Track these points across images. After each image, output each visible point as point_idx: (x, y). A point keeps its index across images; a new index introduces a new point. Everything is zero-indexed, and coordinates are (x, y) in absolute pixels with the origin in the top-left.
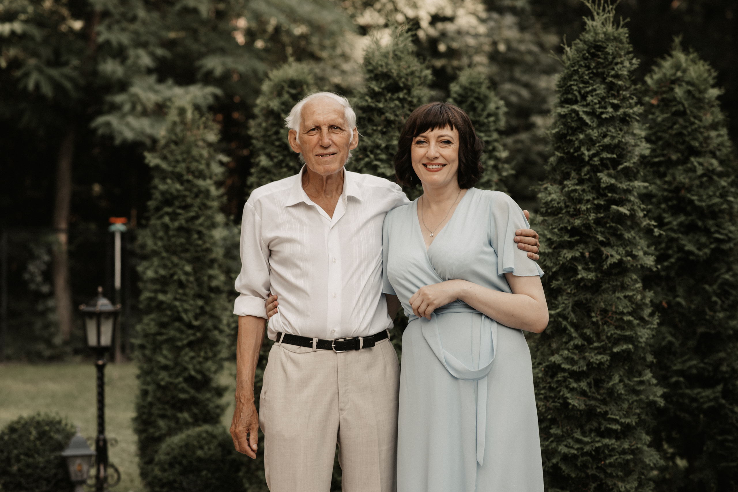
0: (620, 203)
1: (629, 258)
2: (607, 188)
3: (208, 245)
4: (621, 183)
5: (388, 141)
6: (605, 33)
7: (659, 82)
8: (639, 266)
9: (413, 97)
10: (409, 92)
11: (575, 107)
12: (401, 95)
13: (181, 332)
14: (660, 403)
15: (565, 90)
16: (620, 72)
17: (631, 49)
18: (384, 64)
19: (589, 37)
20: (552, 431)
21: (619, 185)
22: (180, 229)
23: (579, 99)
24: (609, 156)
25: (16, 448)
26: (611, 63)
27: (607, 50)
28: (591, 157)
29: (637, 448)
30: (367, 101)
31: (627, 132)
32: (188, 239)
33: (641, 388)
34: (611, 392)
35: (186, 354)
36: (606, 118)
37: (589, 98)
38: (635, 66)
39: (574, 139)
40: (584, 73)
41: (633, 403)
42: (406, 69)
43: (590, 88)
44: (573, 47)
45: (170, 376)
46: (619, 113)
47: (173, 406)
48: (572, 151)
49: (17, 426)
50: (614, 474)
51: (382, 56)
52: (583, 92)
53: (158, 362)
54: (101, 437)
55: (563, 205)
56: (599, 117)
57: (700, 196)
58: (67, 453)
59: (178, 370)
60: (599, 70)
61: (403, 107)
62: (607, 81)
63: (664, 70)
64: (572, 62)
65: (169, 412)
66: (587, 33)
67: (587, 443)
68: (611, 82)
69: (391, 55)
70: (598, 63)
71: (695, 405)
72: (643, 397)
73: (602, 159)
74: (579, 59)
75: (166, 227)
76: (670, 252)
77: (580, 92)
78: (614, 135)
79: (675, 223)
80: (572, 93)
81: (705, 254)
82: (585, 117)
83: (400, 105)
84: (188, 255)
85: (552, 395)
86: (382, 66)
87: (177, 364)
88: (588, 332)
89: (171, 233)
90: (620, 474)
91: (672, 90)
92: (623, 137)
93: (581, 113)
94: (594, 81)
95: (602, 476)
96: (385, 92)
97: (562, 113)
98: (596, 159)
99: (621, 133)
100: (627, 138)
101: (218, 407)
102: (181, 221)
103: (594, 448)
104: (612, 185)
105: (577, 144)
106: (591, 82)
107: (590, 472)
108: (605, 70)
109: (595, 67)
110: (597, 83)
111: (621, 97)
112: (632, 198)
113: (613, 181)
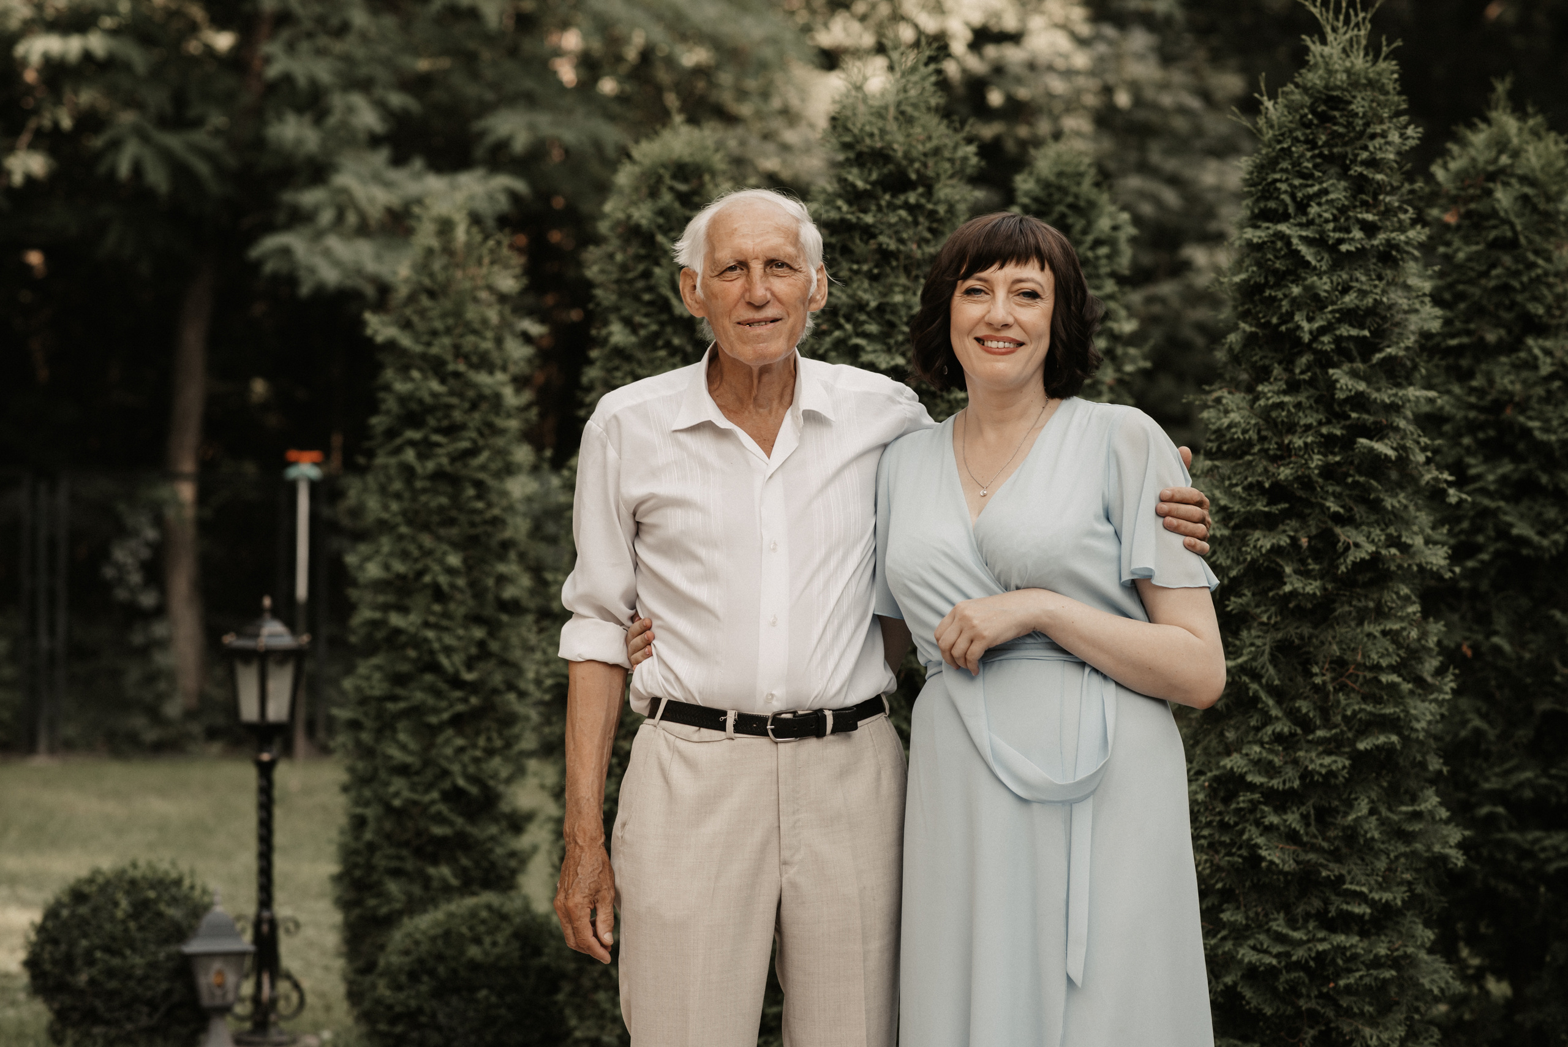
0: (1377, 432)
1: (1393, 551)
2: (1347, 400)
3: (496, 511)
4: (1378, 390)
5: (884, 295)
6: (1348, 72)
7: (1461, 177)
8: (1415, 568)
9: (936, 203)
10: (929, 192)
11: (1283, 227)
12: (912, 198)
13: (438, 694)
14: (1454, 860)
15: (1263, 191)
16: (1379, 155)
17: (1404, 106)
18: (876, 131)
19: (1314, 78)
20: (1225, 916)
21: (1375, 395)
22: (439, 475)
23: (1291, 210)
24: (1354, 332)
25: (85, 935)
26: (1361, 134)
27: (1353, 107)
28: (1316, 335)
29: (1406, 956)
30: (839, 209)
31: (1392, 283)
32: (455, 498)
33: (1417, 827)
34: (1351, 835)
35: (447, 742)
36: (1348, 252)
37: (1314, 210)
38: (1412, 143)
39: (1280, 295)
40: (1302, 155)
41: (1397, 858)
42: (923, 143)
43: (1316, 188)
44: (1280, 100)
45: (413, 788)
46: (1376, 242)
47: (418, 852)
48: (1275, 320)
49: (86, 889)
50: (1356, 1010)
51: (872, 114)
52: (1300, 195)
53: (390, 758)
54: (266, 914)
55: (1255, 437)
56: (1333, 249)
57: (1547, 421)
58: (193, 947)
59: (429, 774)
60: (1336, 150)
61: (916, 223)
62: (1352, 172)
63: (1473, 152)
64: (1277, 133)
65: (410, 865)
66: (1309, 71)
67: (1301, 943)
68: (1361, 174)
69: (892, 111)
70: (1334, 135)
71: (1528, 865)
72: (1418, 846)
73: (1338, 340)
74: (1292, 126)
75: (408, 472)
76: (1480, 539)
77: (1293, 196)
78: (1365, 287)
79: (1491, 478)
80: (1277, 198)
81: (1555, 543)
82: (1303, 249)
83: (910, 219)
84: (454, 532)
85: (1226, 839)
86: (872, 135)
87: (427, 763)
88: (1304, 706)
89: (419, 484)
90: (1368, 1009)
91: (1489, 193)
92: (1384, 292)
93: (1295, 241)
94: (1324, 173)
95: (1330, 1013)
96: (879, 191)
97: (1255, 240)
98: (1326, 339)
99: (1381, 285)
100: (1392, 296)
101: (513, 854)
102: (441, 460)
103: (1313, 955)
104: (1360, 395)
105: (1285, 305)
107: (1303, 1004)
108: (1349, 149)
109: (1326, 144)
110: (1330, 178)
111: (1382, 208)
112: (1402, 424)
113: (1362, 386)
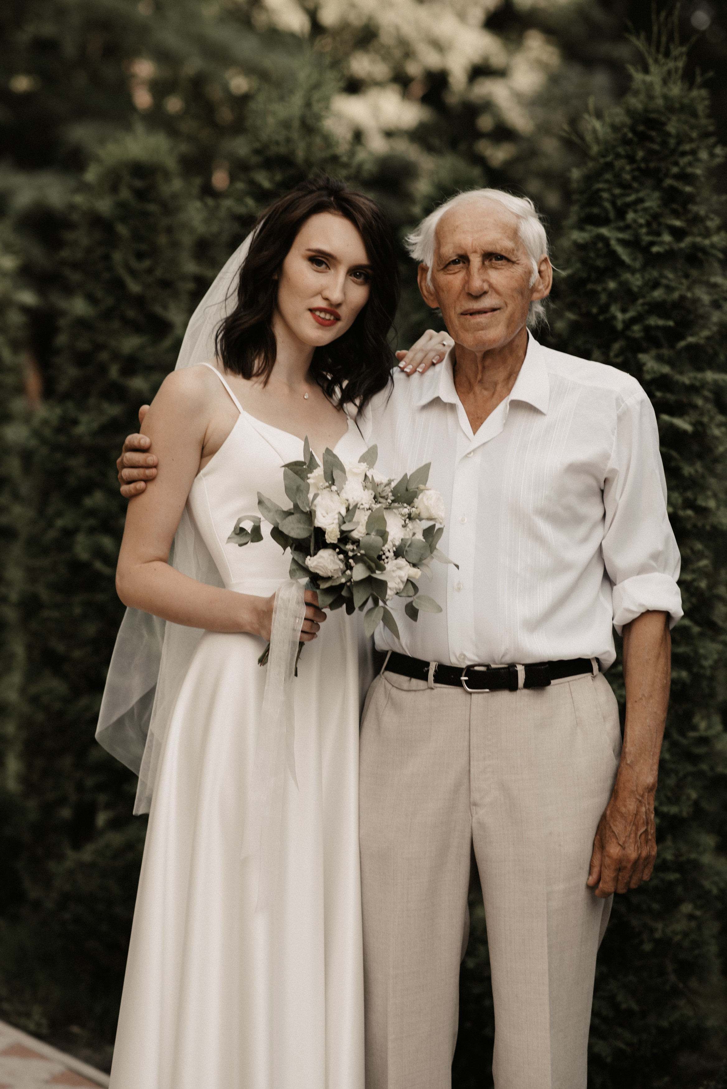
0: (678, 410)
1: (690, 512)
2: (654, 381)
4: (681, 373)
6: (665, 97)
11: (604, 231)
15: (588, 198)
16: (689, 170)
17: (711, 128)
19: (636, 102)
21: (678, 377)
23: (612, 215)
24: (661, 322)
26: (673, 152)
27: (667, 128)
28: (628, 324)
29: (689, 860)
31: (695, 282)
33: (701, 750)
36: (658, 254)
37: (630, 216)
38: (718, 160)
39: (599, 288)
40: (622, 169)
41: (685, 776)
43: (632, 198)
44: (606, 121)
46: (683, 245)
48: (595, 310)
52: (619, 202)
56: (645, 250)
60: (652, 165)
62: (664, 184)
64: (602, 148)
66: (632, 95)
68: (672, 187)
70: (651, 153)
72: (704, 767)
73: (647, 329)
74: (615, 143)
77: (613, 203)
78: (673, 284)
80: (601, 207)
82: (620, 250)
90: (656, 906)
92: (689, 288)
93: (613, 242)
94: (640, 184)
97: (580, 241)
98: (636, 328)
99: (686, 282)
100: (696, 292)
104: (664, 377)
105: (603, 298)
106: (635, 185)
108: (662, 164)
109: (644, 159)
110: (646, 189)
111: (690, 216)
112: (700, 402)
113: (666, 369)
